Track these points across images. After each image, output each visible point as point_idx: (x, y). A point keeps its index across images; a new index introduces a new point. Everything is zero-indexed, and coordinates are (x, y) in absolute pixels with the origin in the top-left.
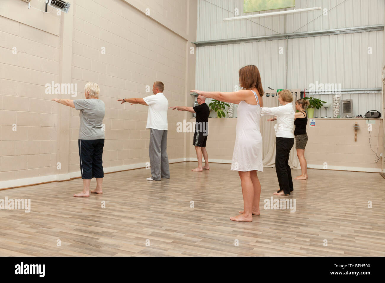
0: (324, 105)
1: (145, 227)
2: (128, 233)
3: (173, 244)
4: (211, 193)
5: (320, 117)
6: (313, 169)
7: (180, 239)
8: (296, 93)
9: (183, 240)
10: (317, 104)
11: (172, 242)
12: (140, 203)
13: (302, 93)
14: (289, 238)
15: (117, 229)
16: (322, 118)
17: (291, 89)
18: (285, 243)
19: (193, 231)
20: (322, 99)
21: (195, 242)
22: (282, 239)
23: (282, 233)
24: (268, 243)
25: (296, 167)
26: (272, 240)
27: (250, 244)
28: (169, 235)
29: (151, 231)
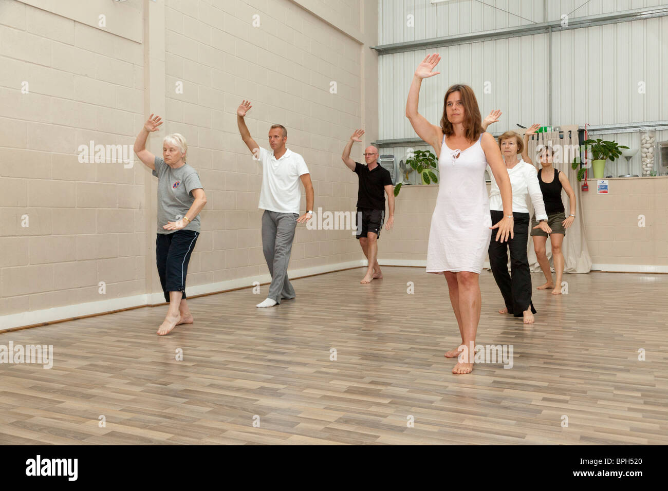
0: (626, 152)
1: (332, 379)
2: (305, 389)
3: (393, 406)
5: (616, 174)
7: (402, 398)
8: (570, 132)
9: (408, 398)
10: (608, 151)
11: (389, 403)
12: (309, 339)
13: (581, 132)
14: (601, 391)
15: (284, 383)
16: (620, 177)
17: (559, 125)
18: (597, 401)
20: (620, 142)
21: (432, 402)
22: (589, 393)
24: (566, 402)
26: (570, 395)
27: (532, 403)
28: (380, 390)
29: (345, 385)
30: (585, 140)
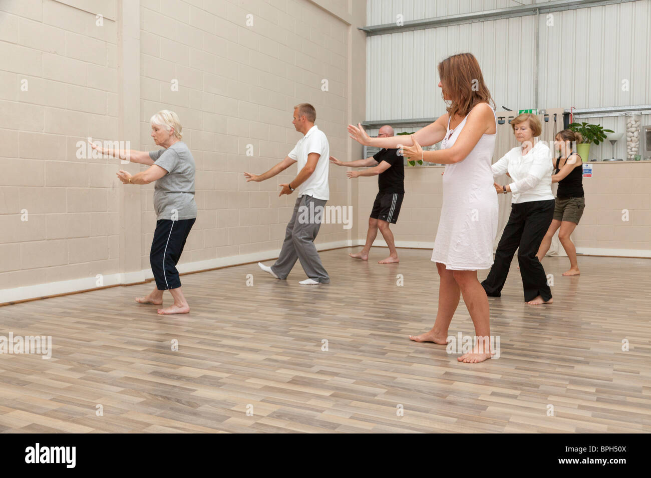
0: (610, 136)
1: (280, 368)
2: (248, 379)
3: (333, 399)
4: (400, 303)
5: (600, 158)
6: (589, 256)
7: (345, 390)
8: (556, 115)
9: (352, 391)
10: (595, 135)
11: (330, 396)
12: (270, 323)
13: (566, 115)
14: (554, 386)
15: (229, 371)
16: (605, 160)
17: (545, 108)
18: (548, 396)
19: (370, 374)
20: (605, 125)
21: (375, 395)
22: (542, 388)
23: (540, 377)
24: (514, 397)
25: (556, 254)
26: (521, 389)
27: (479, 398)
28: (325, 381)
29: (291, 373)
30: (570, 123)
